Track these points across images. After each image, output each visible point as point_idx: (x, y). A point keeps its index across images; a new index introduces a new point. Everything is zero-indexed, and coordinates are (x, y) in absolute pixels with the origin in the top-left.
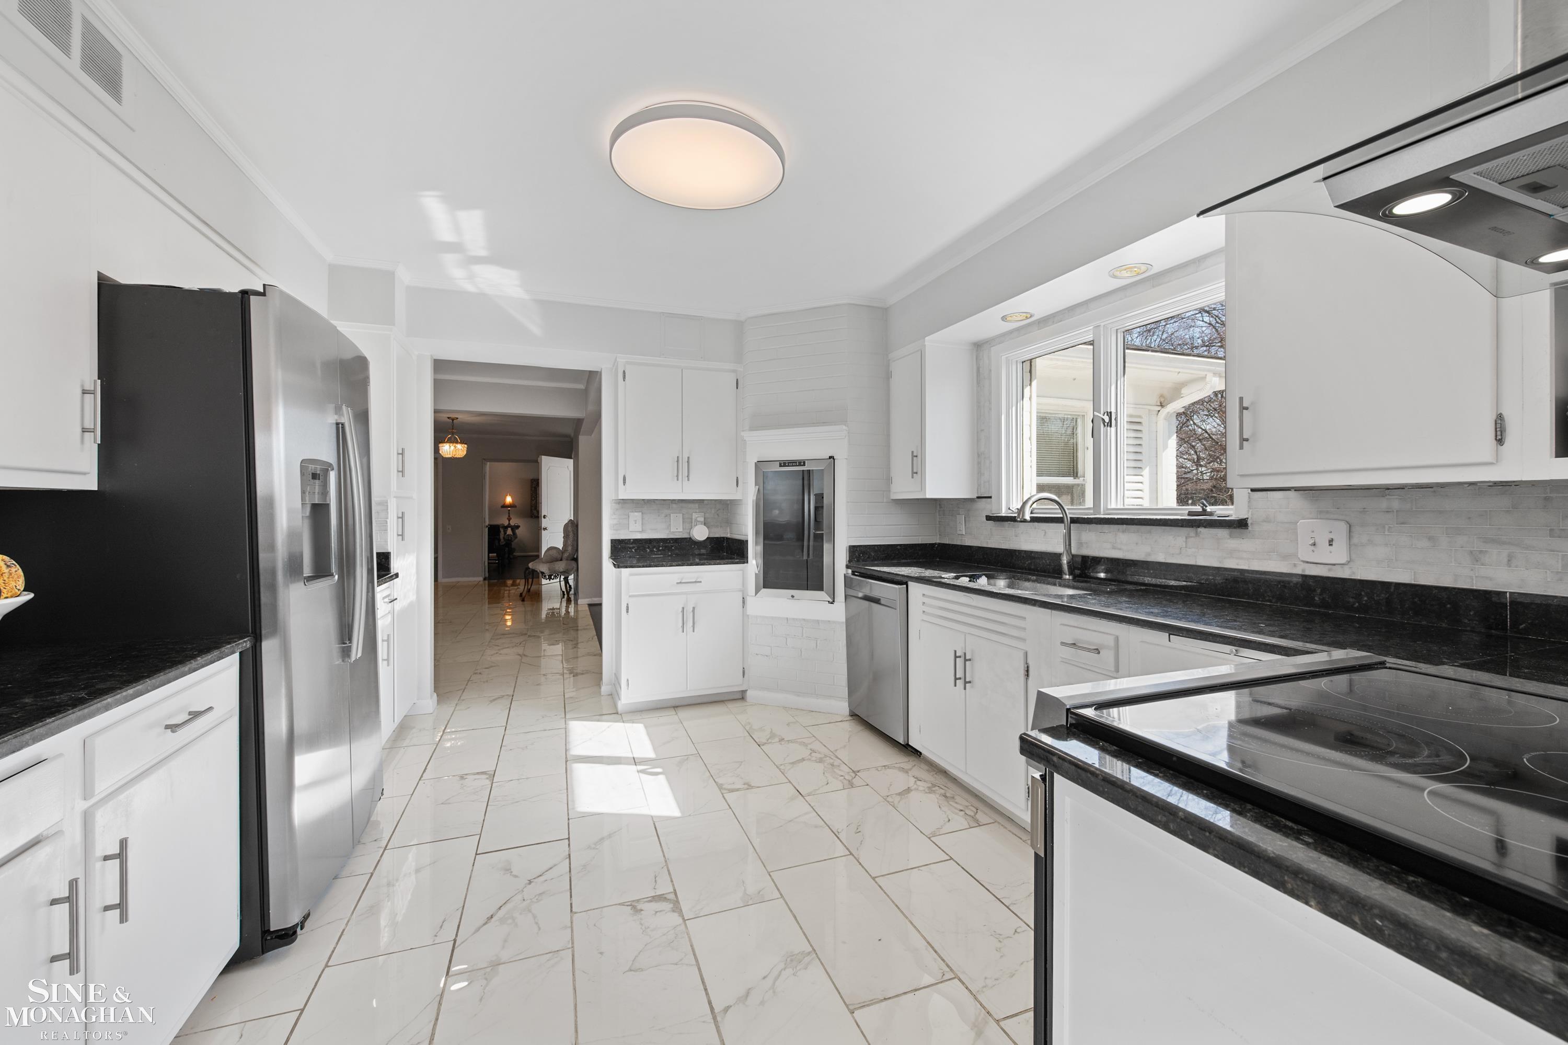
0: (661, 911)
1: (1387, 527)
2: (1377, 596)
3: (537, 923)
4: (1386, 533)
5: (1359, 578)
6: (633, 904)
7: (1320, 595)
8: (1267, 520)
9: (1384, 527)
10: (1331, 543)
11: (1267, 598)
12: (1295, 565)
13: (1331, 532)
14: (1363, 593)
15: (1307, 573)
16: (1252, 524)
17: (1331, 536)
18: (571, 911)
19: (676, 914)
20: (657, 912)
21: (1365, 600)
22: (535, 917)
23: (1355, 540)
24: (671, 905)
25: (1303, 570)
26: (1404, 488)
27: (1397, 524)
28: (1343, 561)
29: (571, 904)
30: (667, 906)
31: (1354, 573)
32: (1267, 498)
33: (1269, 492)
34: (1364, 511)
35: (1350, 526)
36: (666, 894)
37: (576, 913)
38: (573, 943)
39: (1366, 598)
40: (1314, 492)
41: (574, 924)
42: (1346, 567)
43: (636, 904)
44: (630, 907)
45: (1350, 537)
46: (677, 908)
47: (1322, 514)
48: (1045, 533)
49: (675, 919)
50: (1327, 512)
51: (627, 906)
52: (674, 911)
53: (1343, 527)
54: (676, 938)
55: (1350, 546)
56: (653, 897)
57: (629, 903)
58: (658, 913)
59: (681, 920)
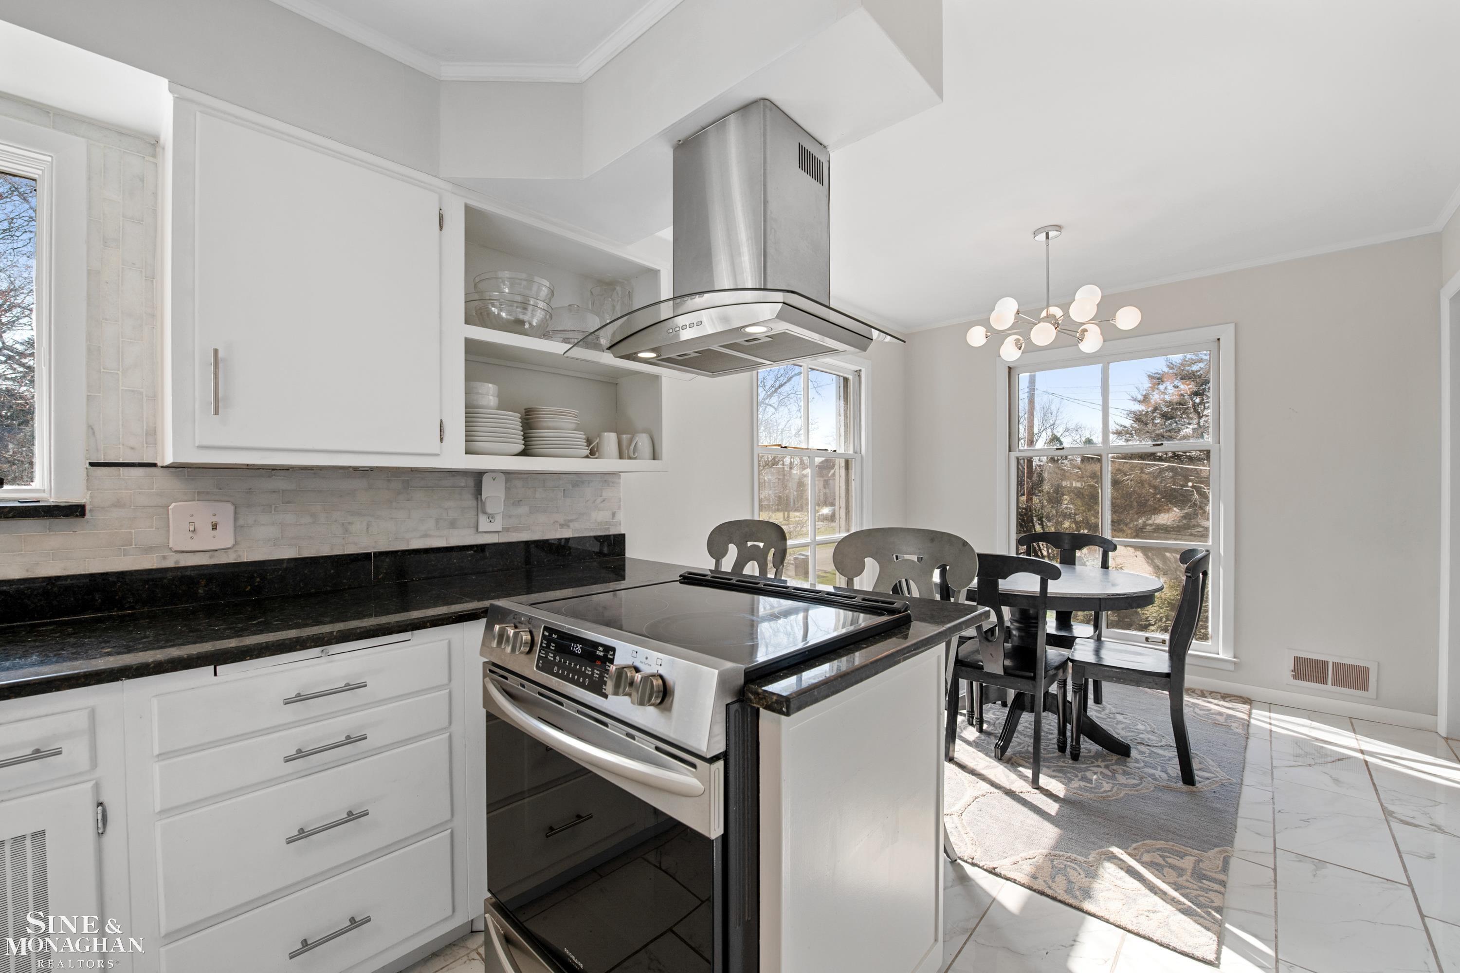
1: (273, 507)
2: (270, 575)
4: (273, 513)
5: (245, 560)
7: (205, 586)
8: (118, 504)
9: (271, 507)
10: (214, 527)
11: (127, 606)
12: (164, 558)
13: (215, 515)
14: (255, 575)
15: (182, 564)
16: (91, 510)
17: (214, 519)
21: (258, 582)
23: (241, 522)
25: (177, 562)
26: (288, 470)
27: (283, 503)
28: (230, 545)
31: (239, 556)
32: (119, 475)
33: (121, 469)
34: (250, 491)
35: (236, 508)
39: (258, 580)
40: (189, 469)
42: (230, 552)
45: (236, 519)
47: (202, 496)
50: (208, 493)
53: (230, 508)
55: (238, 529)
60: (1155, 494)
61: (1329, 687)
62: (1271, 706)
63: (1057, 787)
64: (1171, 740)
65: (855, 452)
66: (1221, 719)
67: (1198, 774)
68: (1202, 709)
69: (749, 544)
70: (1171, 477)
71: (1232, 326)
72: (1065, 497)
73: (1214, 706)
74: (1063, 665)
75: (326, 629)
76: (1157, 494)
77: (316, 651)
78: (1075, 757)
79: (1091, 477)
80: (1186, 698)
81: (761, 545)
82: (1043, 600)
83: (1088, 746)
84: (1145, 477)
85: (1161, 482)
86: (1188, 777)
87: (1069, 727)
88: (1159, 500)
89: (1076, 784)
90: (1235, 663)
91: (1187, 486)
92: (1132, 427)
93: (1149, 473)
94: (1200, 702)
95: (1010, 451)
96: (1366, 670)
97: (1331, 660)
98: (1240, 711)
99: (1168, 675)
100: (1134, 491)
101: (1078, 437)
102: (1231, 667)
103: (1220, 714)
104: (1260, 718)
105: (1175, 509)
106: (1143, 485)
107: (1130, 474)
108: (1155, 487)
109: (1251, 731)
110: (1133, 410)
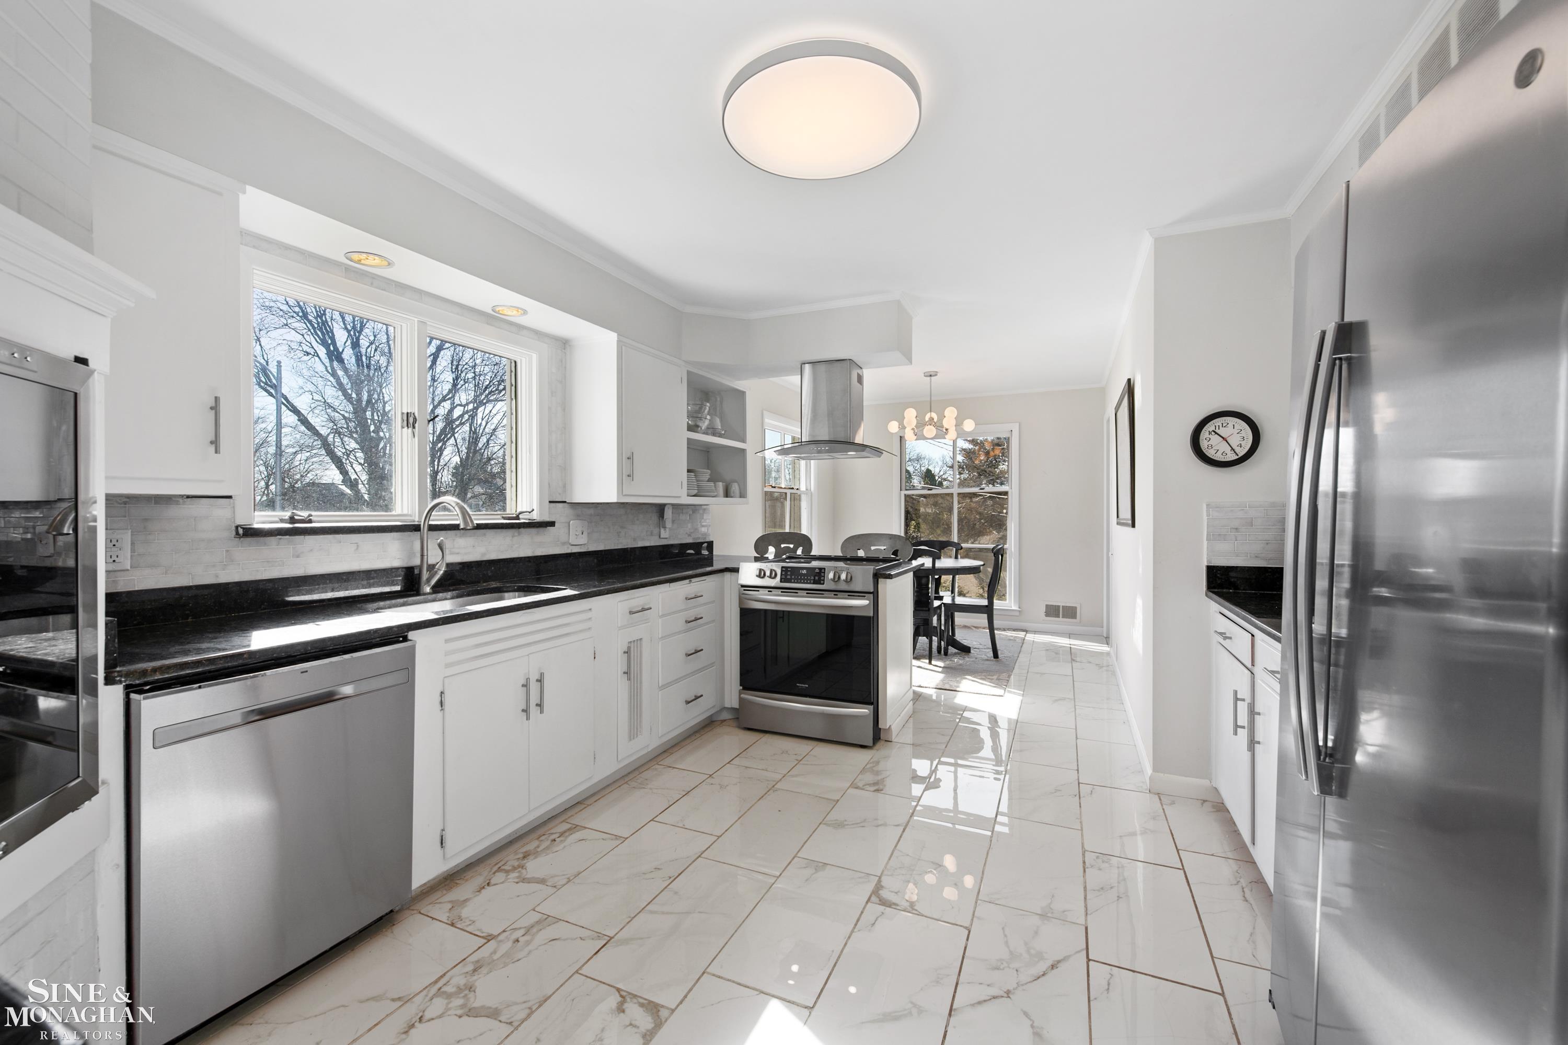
0: (892, 892)
1: (597, 523)
3: (1006, 936)
4: (597, 526)
6: (910, 909)
10: (582, 533)
12: (568, 548)
15: (574, 551)
17: (582, 529)
18: (969, 932)
19: (883, 884)
20: (896, 893)
22: (1007, 943)
23: (589, 531)
24: (881, 892)
25: (572, 550)
27: (600, 521)
28: (586, 542)
29: (967, 939)
30: (884, 894)
31: (589, 548)
32: (557, 507)
33: (557, 504)
34: (591, 515)
35: (588, 523)
36: (876, 904)
37: (966, 928)
38: (976, 903)
41: (970, 918)
42: (586, 545)
43: (908, 908)
44: (915, 908)
46: (879, 887)
47: (578, 517)
48: (358, 546)
49: (885, 881)
50: (580, 516)
51: (916, 910)
52: (882, 887)
53: (586, 524)
54: (896, 869)
55: (588, 534)
56: (890, 907)
57: (914, 912)
58: (896, 891)
59: (883, 878)
60: (980, 519)
61: (1061, 619)
62: (1035, 632)
63: (941, 664)
64: (990, 646)
65: (807, 490)
66: (1012, 638)
67: (1000, 655)
68: (1003, 635)
69: (783, 546)
70: (992, 506)
71: (1018, 424)
72: (913, 522)
73: (1010, 634)
74: (940, 607)
75: (690, 573)
76: (982, 519)
77: (687, 581)
78: (946, 654)
79: (933, 505)
80: (996, 632)
81: (792, 546)
82: (934, 570)
83: (952, 650)
84: (973, 505)
85: (985, 509)
86: (996, 655)
87: (942, 643)
88: (983, 524)
89: (948, 662)
90: (1019, 611)
91: (1003, 513)
92: (963, 462)
93: (976, 502)
94: (1003, 633)
95: (901, 490)
96: (1076, 608)
97: (1061, 604)
98: (1022, 634)
99: (987, 606)
100: (965, 517)
101: (918, 466)
102: (1017, 614)
103: (1012, 636)
104: (1030, 637)
105: (994, 532)
106: (972, 511)
107: (963, 503)
108: (980, 514)
109: (1025, 641)
110: (964, 448)
